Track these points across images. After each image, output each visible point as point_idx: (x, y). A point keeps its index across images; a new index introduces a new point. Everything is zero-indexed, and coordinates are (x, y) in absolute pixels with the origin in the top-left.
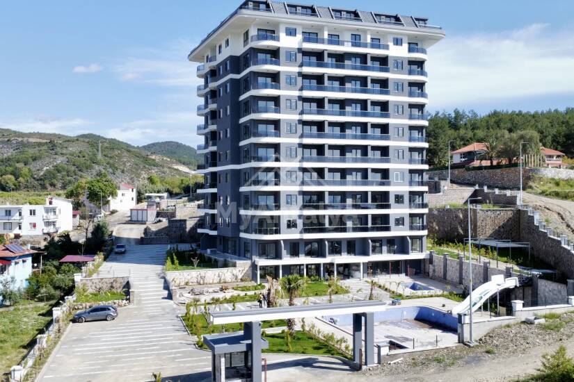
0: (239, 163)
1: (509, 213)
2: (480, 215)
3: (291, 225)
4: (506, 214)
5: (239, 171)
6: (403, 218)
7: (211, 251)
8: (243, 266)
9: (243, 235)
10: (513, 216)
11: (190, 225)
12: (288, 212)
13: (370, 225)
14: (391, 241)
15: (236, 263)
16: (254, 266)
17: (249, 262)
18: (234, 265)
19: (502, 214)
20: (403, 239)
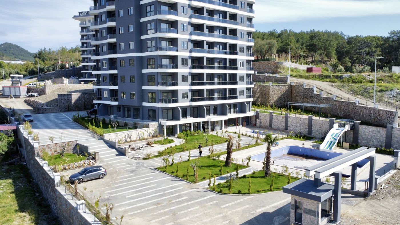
0: (141, 51)
1: (286, 87)
2: (271, 88)
3: (185, 96)
4: (284, 88)
5: (142, 57)
6: (243, 91)
7: (114, 117)
8: (153, 126)
9: (145, 104)
10: (288, 89)
11: (75, 97)
12: (183, 87)
13: (228, 95)
14: (235, 105)
15: (149, 124)
16: (161, 127)
17: (157, 123)
18: (147, 126)
19: (283, 88)
20: (242, 104)
